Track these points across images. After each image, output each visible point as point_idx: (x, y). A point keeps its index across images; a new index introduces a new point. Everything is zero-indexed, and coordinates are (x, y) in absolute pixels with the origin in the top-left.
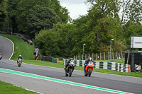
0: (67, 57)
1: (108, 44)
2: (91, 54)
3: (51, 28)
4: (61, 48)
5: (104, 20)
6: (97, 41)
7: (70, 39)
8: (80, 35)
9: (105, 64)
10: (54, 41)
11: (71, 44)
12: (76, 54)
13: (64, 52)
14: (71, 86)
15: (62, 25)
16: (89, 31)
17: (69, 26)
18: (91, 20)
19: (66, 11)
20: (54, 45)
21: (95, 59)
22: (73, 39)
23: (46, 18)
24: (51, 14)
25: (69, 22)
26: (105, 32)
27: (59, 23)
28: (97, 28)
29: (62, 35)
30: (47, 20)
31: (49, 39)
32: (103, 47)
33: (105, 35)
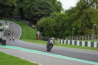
0: (61, 38)
1: (91, 28)
2: (79, 36)
3: (49, 16)
4: (56, 31)
5: (88, 11)
6: (83, 26)
7: (63, 25)
8: (71, 22)
9: (89, 43)
10: (51, 26)
11: (63, 28)
12: (67, 35)
13: (59, 34)
14: (64, 60)
15: (57, 14)
16: (77, 19)
17: (63, 15)
18: (79, 10)
19: (60, 3)
20: (51, 29)
21: (81, 39)
22: (65, 25)
23: (45, 9)
24: (49, 6)
25: (62, 12)
26: (89, 19)
27: (55, 13)
28: (83, 16)
29: (57, 21)
30: (46, 10)
31: (48, 24)
32: (87, 30)
33: (89, 21)
